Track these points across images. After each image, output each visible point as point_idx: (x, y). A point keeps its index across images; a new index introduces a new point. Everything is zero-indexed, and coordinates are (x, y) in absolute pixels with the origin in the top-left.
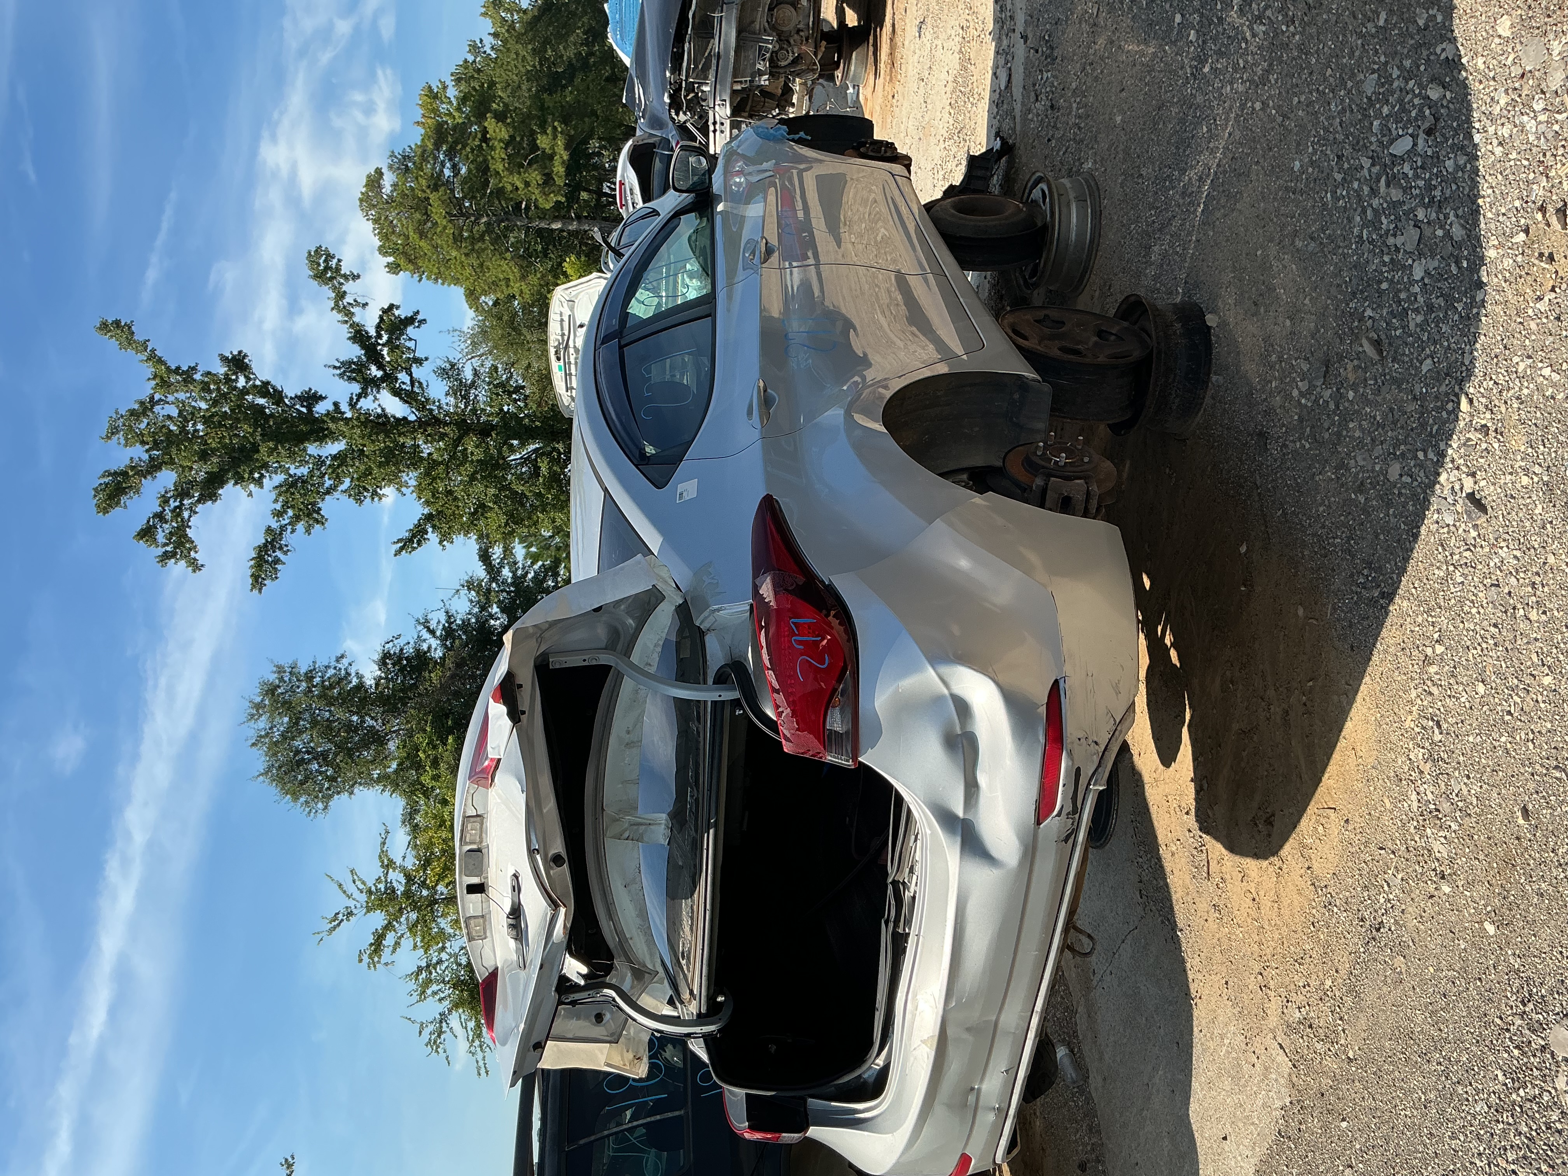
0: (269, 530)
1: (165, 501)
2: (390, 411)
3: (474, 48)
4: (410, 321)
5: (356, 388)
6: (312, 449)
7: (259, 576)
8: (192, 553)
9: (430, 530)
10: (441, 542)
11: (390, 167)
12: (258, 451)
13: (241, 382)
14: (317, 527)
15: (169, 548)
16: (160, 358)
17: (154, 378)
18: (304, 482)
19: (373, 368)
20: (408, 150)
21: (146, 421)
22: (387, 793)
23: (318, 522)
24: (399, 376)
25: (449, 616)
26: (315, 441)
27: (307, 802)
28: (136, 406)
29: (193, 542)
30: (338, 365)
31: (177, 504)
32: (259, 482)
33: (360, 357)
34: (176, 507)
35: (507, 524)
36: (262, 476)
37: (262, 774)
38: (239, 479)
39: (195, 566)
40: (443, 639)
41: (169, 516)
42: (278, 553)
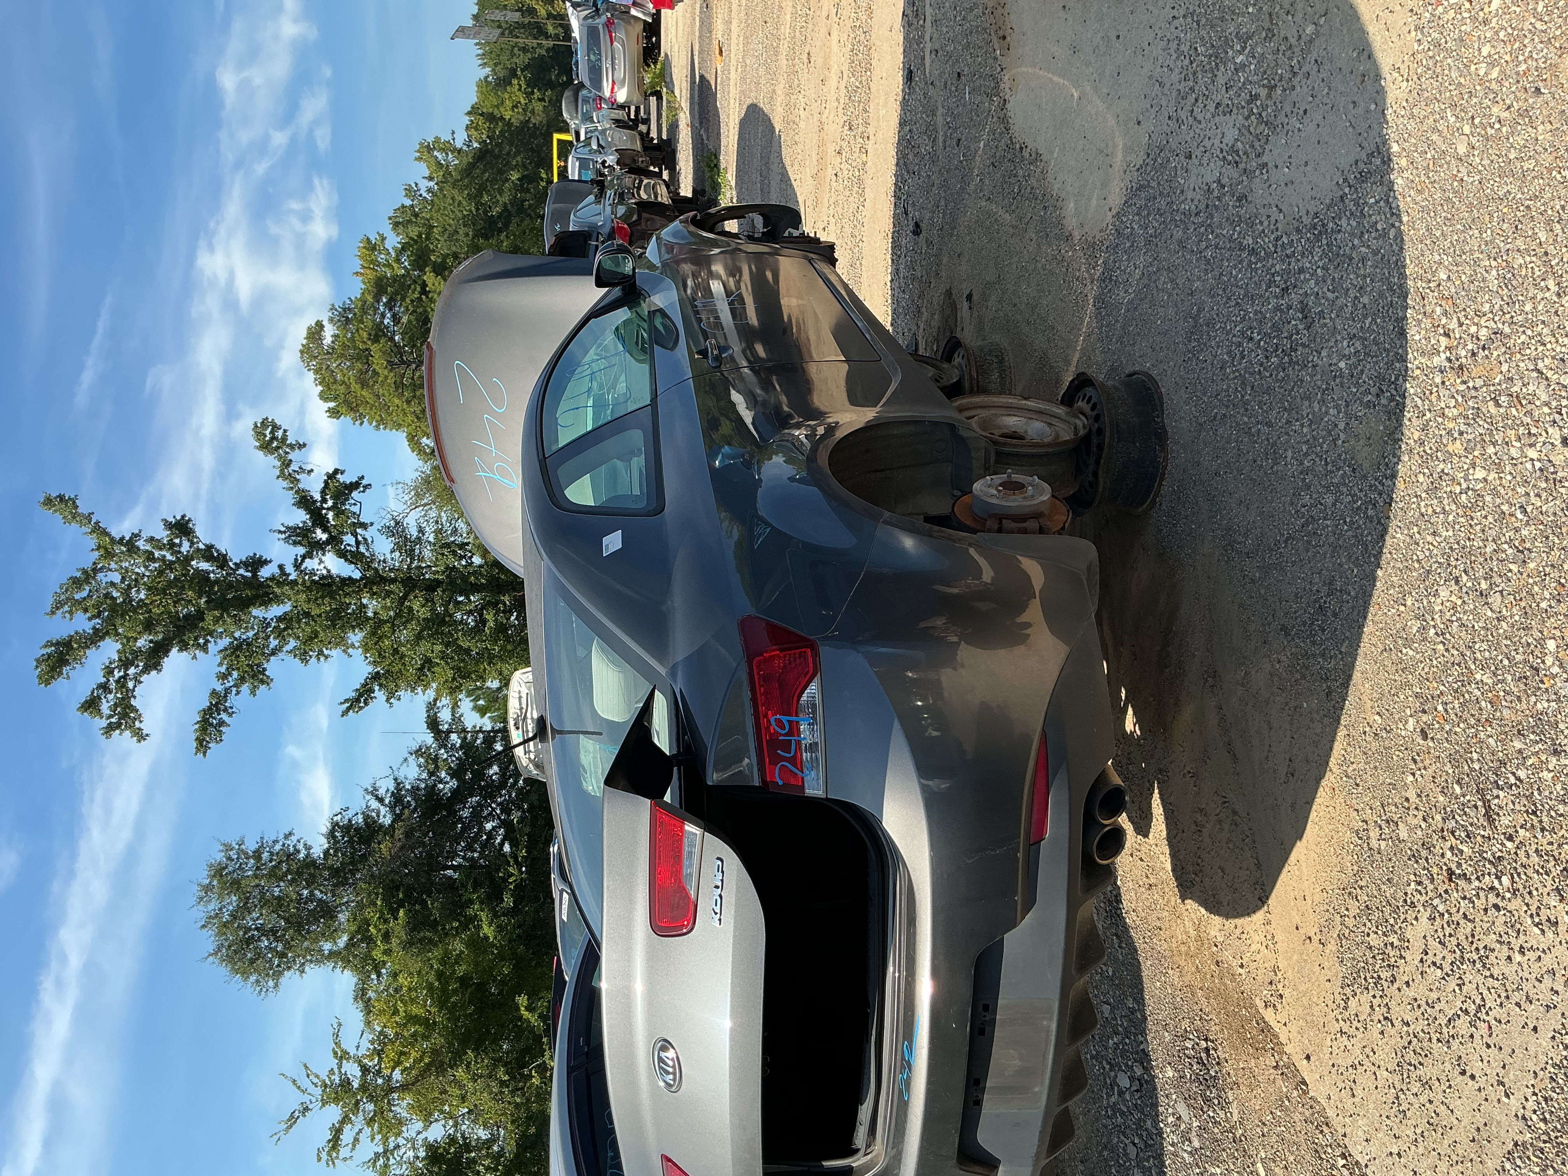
0: (214, 693)
1: (109, 672)
2: (334, 572)
3: (410, 191)
4: (354, 486)
5: (301, 550)
6: (257, 612)
7: (204, 740)
8: (137, 723)
9: (377, 688)
10: (388, 700)
11: (331, 320)
12: (203, 620)
13: (185, 547)
14: (263, 687)
15: (113, 720)
16: (104, 530)
17: (98, 549)
18: (249, 644)
19: (319, 531)
20: (348, 302)
21: (87, 588)
22: (338, 970)
23: (262, 682)
24: (344, 538)
25: (398, 784)
26: (260, 605)
27: (258, 981)
28: (78, 574)
29: (137, 711)
30: (283, 529)
31: (122, 673)
32: (204, 648)
33: (305, 522)
34: (120, 678)
35: (454, 679)
36: (207, 641)
37: (211, 955)
38: (184, 647)
39: (141, 736)
40: (392, 807)
41: (113, 686)
42: (224, 716)
